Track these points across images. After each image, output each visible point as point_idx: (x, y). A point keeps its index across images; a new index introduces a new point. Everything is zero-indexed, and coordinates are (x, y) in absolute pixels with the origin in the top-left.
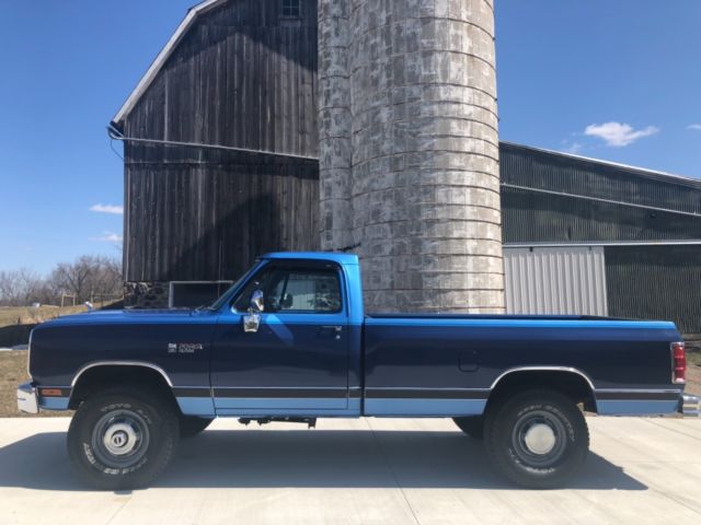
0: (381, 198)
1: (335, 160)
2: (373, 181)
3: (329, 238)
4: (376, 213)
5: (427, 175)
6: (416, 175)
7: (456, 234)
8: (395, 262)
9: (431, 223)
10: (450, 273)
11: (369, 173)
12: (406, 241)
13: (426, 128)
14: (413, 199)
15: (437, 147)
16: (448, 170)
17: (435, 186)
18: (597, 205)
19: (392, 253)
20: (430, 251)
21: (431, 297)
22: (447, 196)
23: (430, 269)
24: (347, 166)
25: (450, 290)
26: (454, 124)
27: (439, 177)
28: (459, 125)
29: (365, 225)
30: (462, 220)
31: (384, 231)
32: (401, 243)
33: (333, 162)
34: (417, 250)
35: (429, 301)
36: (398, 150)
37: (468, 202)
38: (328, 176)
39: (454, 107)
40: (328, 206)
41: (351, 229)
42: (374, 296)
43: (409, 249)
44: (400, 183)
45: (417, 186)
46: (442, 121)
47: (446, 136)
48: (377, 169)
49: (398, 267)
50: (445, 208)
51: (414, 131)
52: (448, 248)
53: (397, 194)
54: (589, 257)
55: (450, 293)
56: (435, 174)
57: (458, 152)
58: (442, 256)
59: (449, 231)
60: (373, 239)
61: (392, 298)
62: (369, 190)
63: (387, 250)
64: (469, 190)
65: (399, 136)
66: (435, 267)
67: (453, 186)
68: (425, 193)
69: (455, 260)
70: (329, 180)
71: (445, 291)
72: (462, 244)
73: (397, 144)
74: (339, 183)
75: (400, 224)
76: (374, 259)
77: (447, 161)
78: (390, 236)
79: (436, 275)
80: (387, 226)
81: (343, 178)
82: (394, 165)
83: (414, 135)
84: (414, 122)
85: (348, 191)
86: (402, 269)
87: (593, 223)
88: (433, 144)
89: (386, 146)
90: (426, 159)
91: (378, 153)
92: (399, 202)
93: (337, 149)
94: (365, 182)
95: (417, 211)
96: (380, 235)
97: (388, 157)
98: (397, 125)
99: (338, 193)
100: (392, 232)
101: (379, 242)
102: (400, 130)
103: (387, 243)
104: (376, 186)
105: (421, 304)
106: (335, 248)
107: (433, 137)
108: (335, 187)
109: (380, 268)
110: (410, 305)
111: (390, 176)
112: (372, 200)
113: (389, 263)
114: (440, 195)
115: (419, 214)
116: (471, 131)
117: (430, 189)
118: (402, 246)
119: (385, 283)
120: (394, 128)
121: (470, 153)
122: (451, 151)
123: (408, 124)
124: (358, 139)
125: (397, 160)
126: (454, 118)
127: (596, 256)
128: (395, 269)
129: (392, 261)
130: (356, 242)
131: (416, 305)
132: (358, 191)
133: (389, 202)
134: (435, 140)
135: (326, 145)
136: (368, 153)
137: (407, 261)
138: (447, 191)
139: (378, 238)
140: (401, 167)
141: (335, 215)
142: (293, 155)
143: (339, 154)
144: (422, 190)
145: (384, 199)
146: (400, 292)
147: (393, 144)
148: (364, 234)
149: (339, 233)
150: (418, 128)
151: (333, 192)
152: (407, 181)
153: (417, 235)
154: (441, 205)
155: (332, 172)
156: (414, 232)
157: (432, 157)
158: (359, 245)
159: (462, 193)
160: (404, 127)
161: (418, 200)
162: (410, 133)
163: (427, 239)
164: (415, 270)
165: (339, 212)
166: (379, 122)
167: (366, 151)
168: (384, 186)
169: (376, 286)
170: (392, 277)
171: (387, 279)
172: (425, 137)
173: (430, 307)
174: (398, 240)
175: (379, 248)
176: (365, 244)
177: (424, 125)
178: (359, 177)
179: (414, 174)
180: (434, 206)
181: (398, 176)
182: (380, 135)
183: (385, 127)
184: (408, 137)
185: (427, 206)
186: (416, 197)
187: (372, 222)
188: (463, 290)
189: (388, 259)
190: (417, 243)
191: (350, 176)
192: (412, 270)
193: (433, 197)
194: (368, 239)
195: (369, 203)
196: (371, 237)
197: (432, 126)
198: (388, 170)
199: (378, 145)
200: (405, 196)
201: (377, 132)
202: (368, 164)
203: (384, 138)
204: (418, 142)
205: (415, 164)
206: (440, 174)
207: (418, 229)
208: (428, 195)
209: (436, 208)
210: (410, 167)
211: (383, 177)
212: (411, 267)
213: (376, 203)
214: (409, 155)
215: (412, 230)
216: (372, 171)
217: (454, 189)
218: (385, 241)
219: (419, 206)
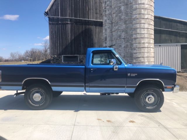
0: (121, 32)
1: (108, 21)
2: (119, 27)
3: (106, 43)
4: (120, 36)
5: (135, 25)
6: (132, 26)
7: (142, 42)
8: (125, 50)
9: (135, 39)
10: (141, 53)
11: (118, 25)
12: (128, 44)
13: (134, 12)
14: (131, 32)
15: (137, 17)
16: (140, 24)
17: (137, 28)
18: (179, 33)
19: (124, 47)
20: (135, 47)
22: (140, 31)
23: (135, 52)
24: (111, 23)
25: (140, 57)
26: (143, 10)
27: (138, 26)
28: (144, 11)
29: (117, 39)
30: (144, 38)
31: (122, 41)
32: (127, 44)
33: (107, 22)
34: (131, 46)
35: (134, 60)
36: (127, 18)
37: (146, 33)
38: (106, 26)
39: (143, 5)
40: (105, 34)
41: (112, 41)
43: (129, 46)
44: (127, 28)
45: (132, 28)
46: (139, 9)
47: (140, 14)
48: (120, 24)
49: (126, 51)
50: (140, 34)
51: (131, 12)
52: (140, 46)
53: (126, 31)
55: (140, 58)
56: (137, 25)
57: (143, 18)
58: (139, 48)
59: (140, 41)
60: (119, 43)
62: (118, 29)
63: (123, 46)
64: (146, 29)
65: (127, 14)
66: (136, 51)
67: (142, 28)
68: (134, 30)
69: (142, 49)
70: (106, 27)
71: (139, 58)
72: (144, 45)
73: (126, 16)
74: (109, 28)
75: (127, 39)
76: (119, 49)
77: (140, 21)
78: (124, 42)
79: (137, 53)
80: (123, 40)
81: (110, 26)
82: (125, 22)
83: (131, 14)
84: (131, 10)
85: (111, 30)
86: (127, 52)
87: (178, 38)
88: (136, 16)
89: (123, 17)
90: (134, 21)
91: (120, 19)
92: (127, 33)
93: (108, 18)
94: (117, 27)
95: (132, 35)
96: (121, 42)
97: (123, 20)
98: (126, 11)
99: (108, 31)
100: (124, 41)
101: (121, 44)
102: (127, 12)
103: (123, 44)
104: (120, 28)
105: (132, 61)
106: (108, 46)
107: (137, 14)
108: (108, 29)
109: (121, 51)
110: (129, 62)
111: (124, 26)
112: (118, 32)
113: (123, 50)
114: (138, 31)
115: (132, 36)
116: (147, 12)
117: (135, 29)
118: (127, 45)
120: (125, 12)
121: (147, 19)
122: (142, 18)
123: (129, 11)
124: (114, 15)
125: (126, 21)
126: (142, 9)
127: (178, 47)
128: (125, 52)
129: (124, 49)
130: (114, 44)
131: (131, 61)
132: (114, 30)
133: (124, 33)
135: (105, 17)
137: (128, 49)
139: (121, 43)
140: (127, 23)
141: (108, 37)
142: (94, 20)
143: (109, 19)
144: (133, 29)
145: (122, 32)
146: (126, 58)
147: (125, 16)
148: (116, 42)
149: (109, 42)
150: (132, 12)
151: (107, 30)
152: (129, 27)
154: (138, 34)
155: (107, 24)
156: (131, 41)
157: (136, 20)
158: (115, 45)
159: (144, 30)
160: (128, 11)
161: (132, 32)
163: (134, 43)
164: (131, 52)
165: (109, 36)
166: (121, 10)
167: (117, 19)
168: (122, 28)
170: (124, 54)
172: (134, 14)
173: (135, 62)
174: (126, 44)
175: (120, 46)
176: (116, 45)
177: (134, 11)
178: (115, 26)
179: (131, 25)
180: (136, 34)
181: (126, 26)
182: (121, 14)
183: (123, 11)
184: (129, 14)
185: (134, 34)
186: (131, 31)
187: (118, 39)
188: (144, 57)
189: (123, 49)
190: (132, 44)
191: (112, 26)
193: (136, 31)
194: (117, 43)
195: (118, 33)
196: (118, 43)
197: (136, 11)
198: (123, 24)
199: (120, 17)
200: (128, 31)
201: (120, 13)
202: (118, 22)
203: (122, 15)
204: (132, 16)
205: (131, 22)
206: (138, 25)
207: (132, 40)
208: (135, 31)
209: (137, 35)
210: (130, 23)
211: (122, 26)
212: (130, 51)
213: (120, 33)
214: (130, 19)
215: (130, 41)
216: (119, 24)
217: (142, 29)
218: (122, 44)
219: (132, 34)
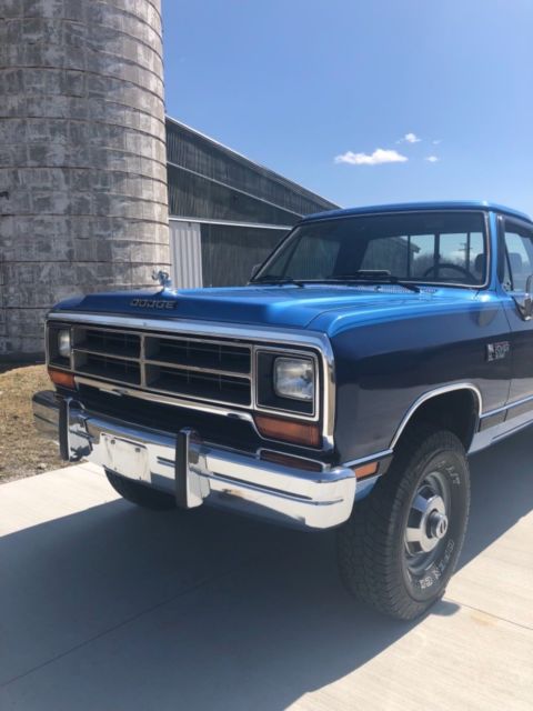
0: (48, 131)
2: (30, 101)
4: (39, 152)
5: (113, 111)
6: (101, 110)
7: (145, 196)
8: (74, 225)
9: (121, 176)
10: (140, 243)
11: (21, 88)
12: (89, 197)
13: (109, 44)
14: (97, 140)
15: (124, 76)
16: (136, 110)
17: (123, 128)
18: (194, 179)
19: (68, 211)
20: (119, 214)
21: (122, 272)
22: (135, 144)
23: (119, 237)
25: (141, 264)
26: (140, 49)
27: (126, 117)
28: (144, 53)
29: (18, 166)
30: (150, 178)
31: (54, 179)
32: (82, 198)
34: (104, 211)
35: (119, 277)
36: (73, 64)
37: (154, 157)
39: (140, 25)
42: (40, 270)
43: (93, 208)
44: (78, 115)
45: (101, 124)
46: (128, 40)
47: (133, 64)
48: (38, 86)
49: (79, 231)
50: (134, 159)
51: (95, 43)
52: (138, 212)
53: (74, 129)
54: (189, 232)
55: (141, 268)
56: (122, 112)
57: (145, 89)
58: (134, 221)
59: (138, 191)
60: (34, 188)
61: (69, 273)
63: (61, 206)
64: (154, 141)
65: (73, 45)
66: (125, 234)
67: (141, 132)
68: (113, 135)
69: (146, 226)
71: (137, 265)
72: (150, 208)
73: (70, 54)
75: (80, 172)
76: (39, 218)
77: (134, 98)
78: (64, 187)
79: (126, 244)
80: (58, 172)
82: (67, 84)
83: (95, 51)
84: (94, 30)
86: (85, 235)
87: (192, 198)
88: (119, 71)
89: (51, 54)
90: (111, 89)
91: (39, 64)
92: (77, 140)
94: (14, 101)
95: (102, 158)
96: (49, 185)
97: (56, 71)
98: (69, 27)
100: (67, 181)
101: (46, 195)
102: (73, 36)
103: (59, 197)
104: (36, 110)
105: (111, 281)
107: (120, 60)
109: (49, 231)
110: (98, 282)
111: (61, 101)
112: (29, 130)
113: (63, 224)
114: (129, 138)
115: (105, 162)
116: (154, 66)
117: (117, 131)
118: (83, 203)
119: (58, 252)
120: (65, 31)
122: (138, 86)
123: (85, 31)
125: (71, 80)
126: (139, 40)
127: (195, 232)
128: (73, 234)
129: (68, 222)
131: (105, 282)
133: (59, 139)
134: (121, 65)
136: (19, 58)
137: (90, 224)
138: (136, 138)
139: (46, 189)
140: (78, 91)
144: (107, 130)
145: (53, 132)
146: (81, 265)
147: (63, 54)
148: (16, 178)
150: (100, 40)
152: (89, 113)
153: (103, 190)
154: (130, 155)
156: (99, 186)
157: (119, 87)
158: (7, 194)
159: (149, 145)
160: (80, 33)
161: (103, 144)
162: (89, 45)
163: (116, 197)
164: (101, 236)
166: (37, 14)
167: (14, 53)
168: (50, 113)
169: (44, 256)
170: (69, 244)
171: (60, 248)
172: (109, 56)
173: (122, 284)
174: (81, 194)
175: (46, 203)
177: (109, 39)
179: (98, 107)
180: (122, 154)
181: (73, 103)
182: (41, 35)
183: (50, 24)
184: (87, 51)
185: (114, 153)
186: (100, 139)
187: (30, 163)
188: (152, 264)
189: (62, 220)
190: (104, 202)
192: (97, 236)
193: (121, 142)
194: (24, 187)
195: (23, 133)
196: (29, 187)
197: (117, 44)
198: (57, 90)
199: (37, 49)
200: (85, 135)
201: (35, 27)
202: (20, 74)
203: (48, 41)
204: (101, 62)
205: (97, 92)
206: (128, 113)
207: (105, 183)
208: (116, 139)
209: (125, 158)
210: (92, 95)
211: (50, 99)
212: (97, 232)
213: (37, 136)
214: (90, 77)
215: (97, 183)
216: (26, 86)
217: (142, 136)
218: (55, 194)
219: (105, 151)
